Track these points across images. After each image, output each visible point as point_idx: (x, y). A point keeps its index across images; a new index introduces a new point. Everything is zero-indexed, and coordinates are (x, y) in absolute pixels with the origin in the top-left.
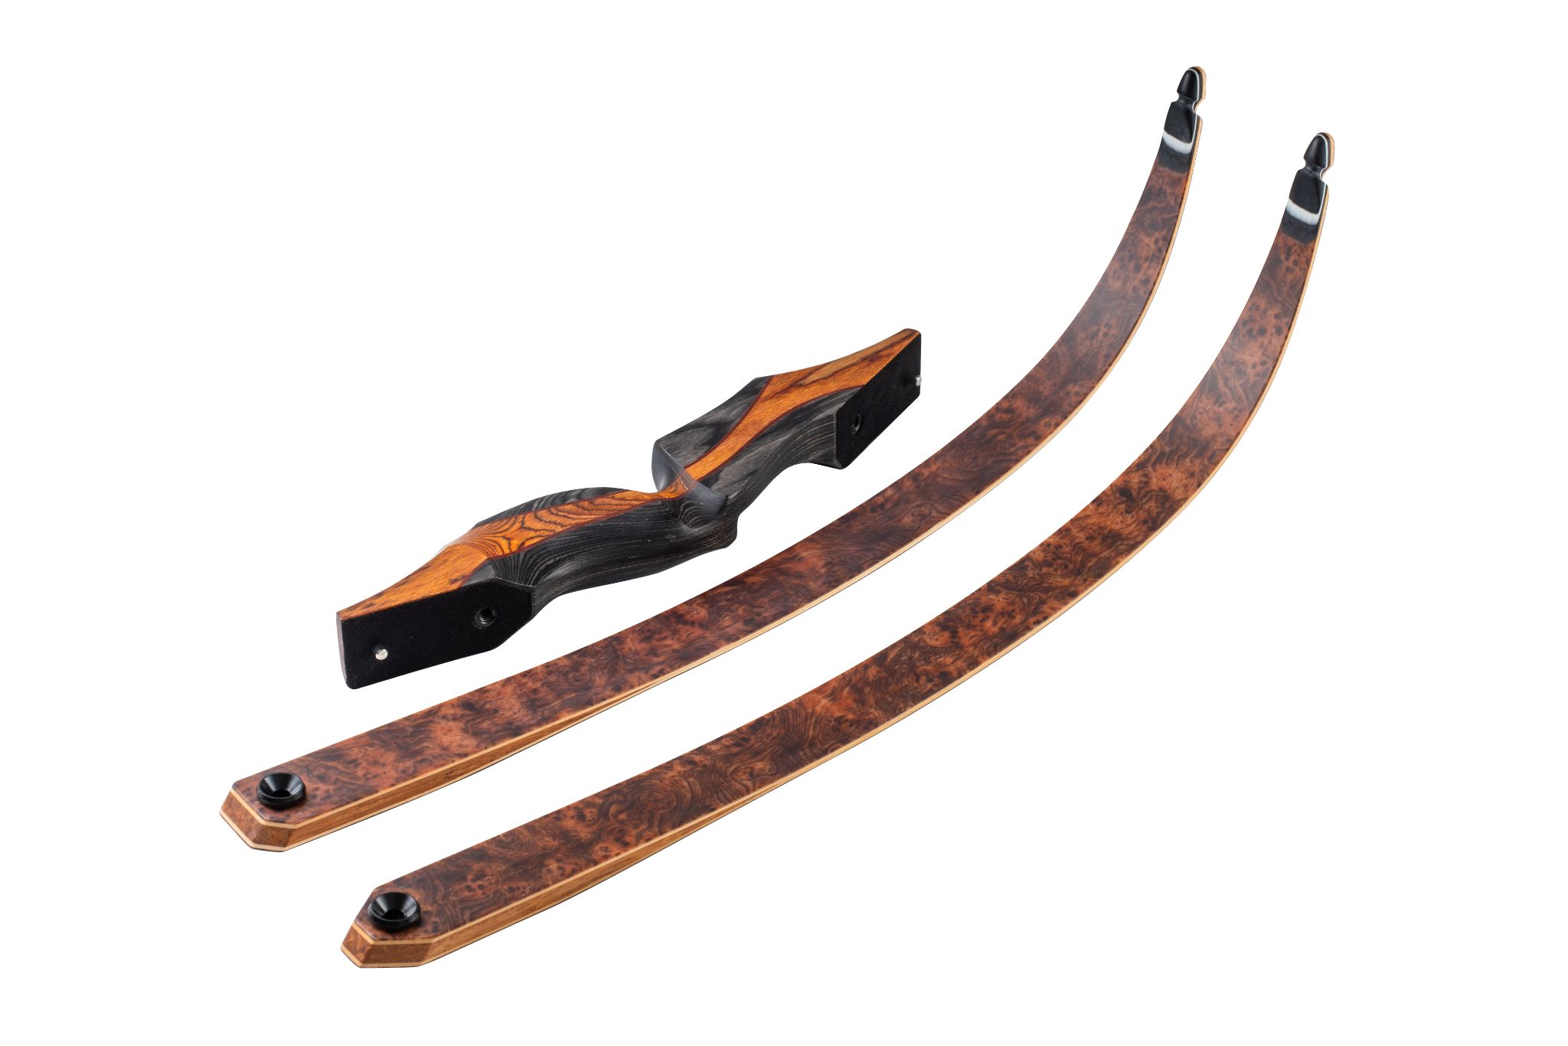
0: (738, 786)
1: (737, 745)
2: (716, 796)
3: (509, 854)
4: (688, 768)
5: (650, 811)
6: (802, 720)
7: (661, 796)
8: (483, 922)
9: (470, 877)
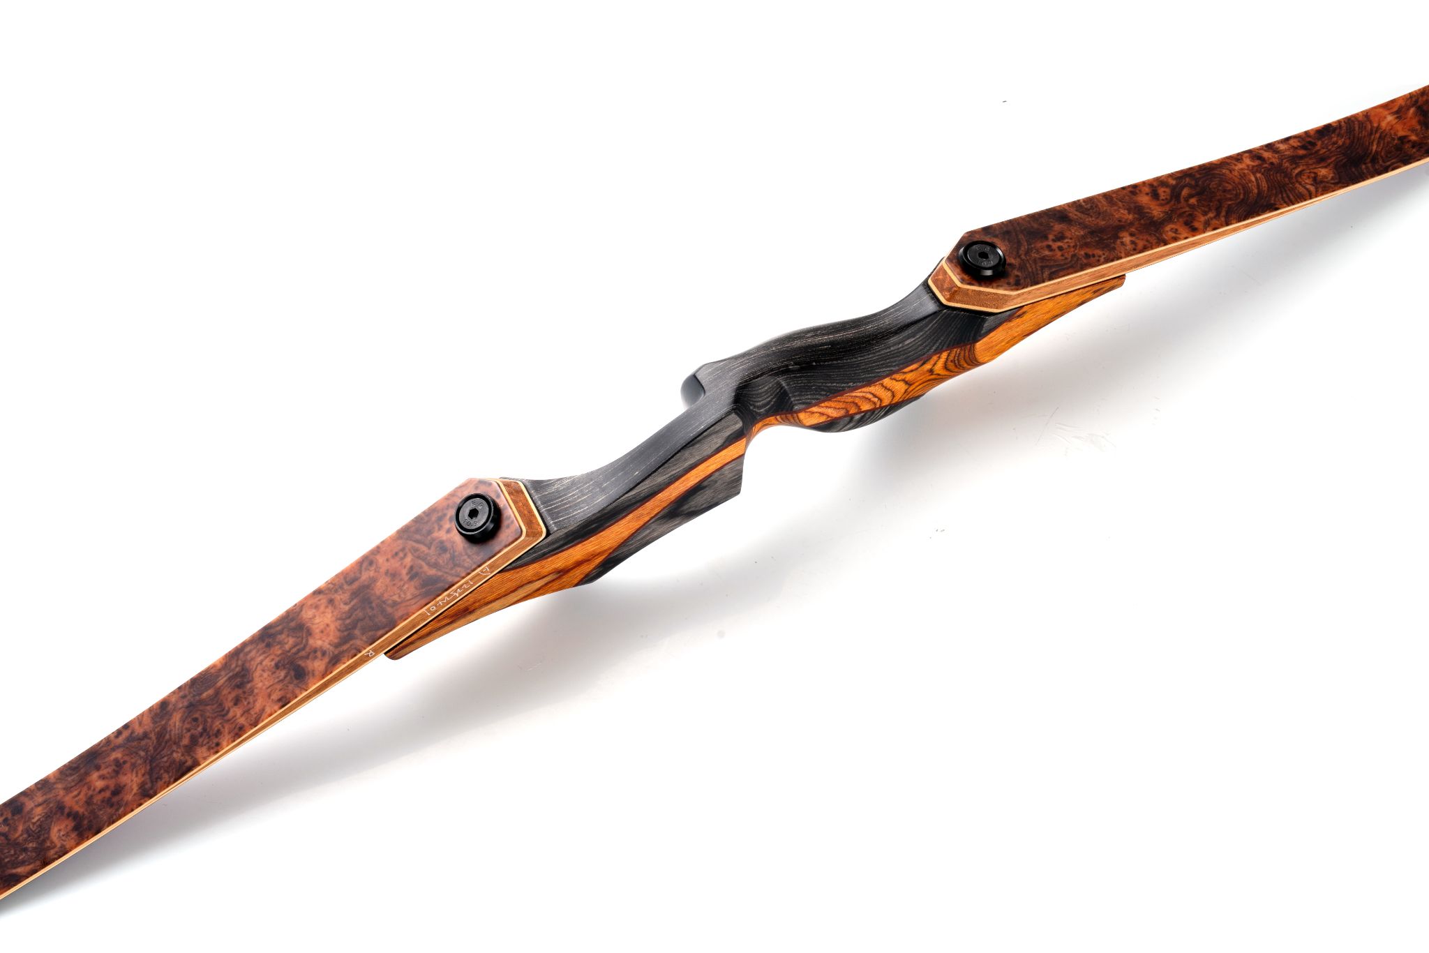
0: (1301, 190)
1: (1303, 147)
2: (1280, 196)
3: (1088, 220)
4: (1257, 162)
5: (1219, 201)
6: (1366, 134)
7: (1230, 187)
8: (1059, 283)
9: (1051, 237)
